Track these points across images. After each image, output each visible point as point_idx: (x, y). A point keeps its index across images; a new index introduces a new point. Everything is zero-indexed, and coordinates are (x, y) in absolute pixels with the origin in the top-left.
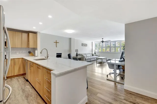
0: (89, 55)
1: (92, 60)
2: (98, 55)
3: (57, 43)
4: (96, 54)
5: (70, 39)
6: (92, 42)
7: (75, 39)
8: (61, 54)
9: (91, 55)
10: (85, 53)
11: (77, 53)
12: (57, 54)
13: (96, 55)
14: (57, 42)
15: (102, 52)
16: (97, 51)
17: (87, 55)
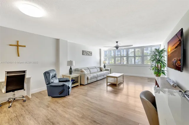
0: (96, 70)
1: (99, 79)
2: (109, 69)
3: (19, 47)
4: (106, 68)
5: (57, 41)
6: (100, 50)
7: (68, 41)
8: (24, 72)
9: (99, 70)
10: (88, 67)
11: (71, 68)
12: (8, 72)
13: (106, 70)
14: (19, 44)
15: (115, 65)
16: (107, 62)
17: (91, 70)
